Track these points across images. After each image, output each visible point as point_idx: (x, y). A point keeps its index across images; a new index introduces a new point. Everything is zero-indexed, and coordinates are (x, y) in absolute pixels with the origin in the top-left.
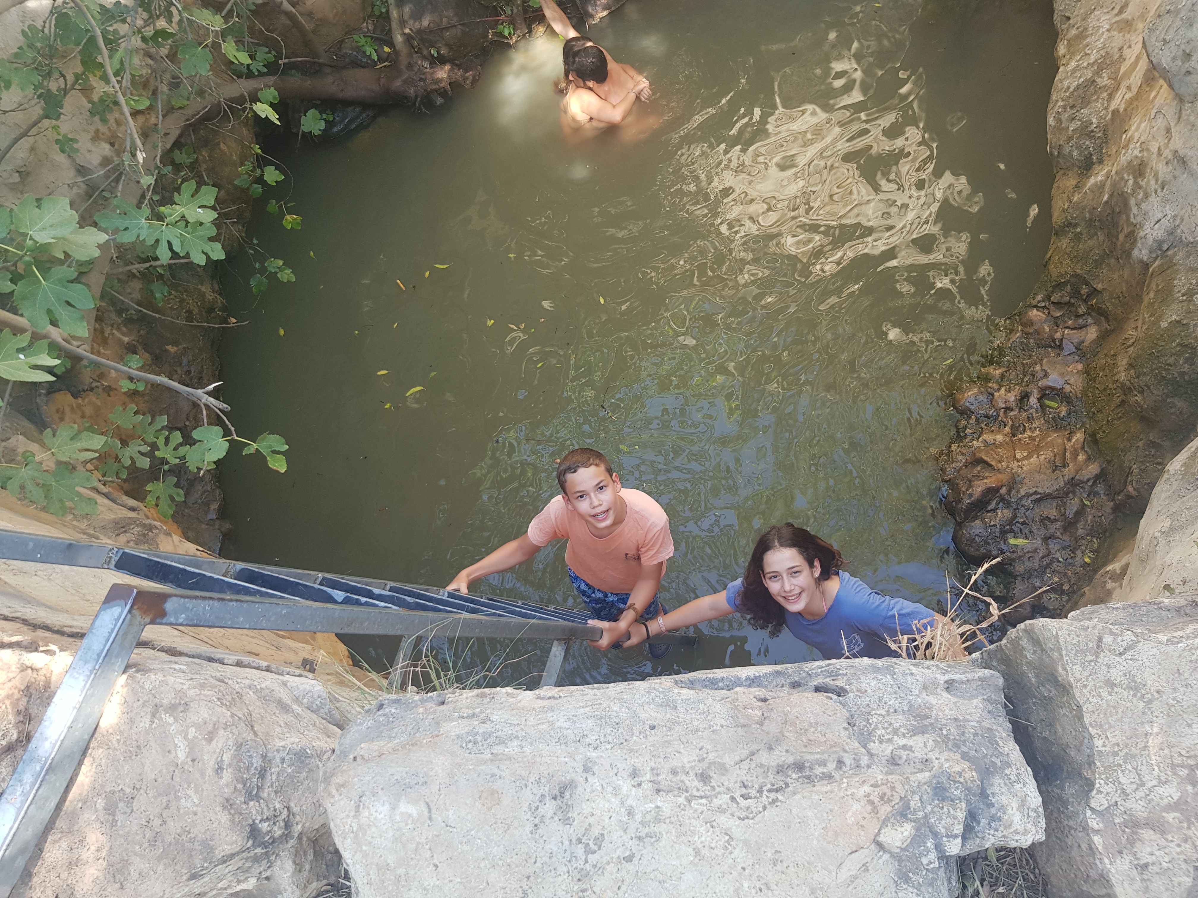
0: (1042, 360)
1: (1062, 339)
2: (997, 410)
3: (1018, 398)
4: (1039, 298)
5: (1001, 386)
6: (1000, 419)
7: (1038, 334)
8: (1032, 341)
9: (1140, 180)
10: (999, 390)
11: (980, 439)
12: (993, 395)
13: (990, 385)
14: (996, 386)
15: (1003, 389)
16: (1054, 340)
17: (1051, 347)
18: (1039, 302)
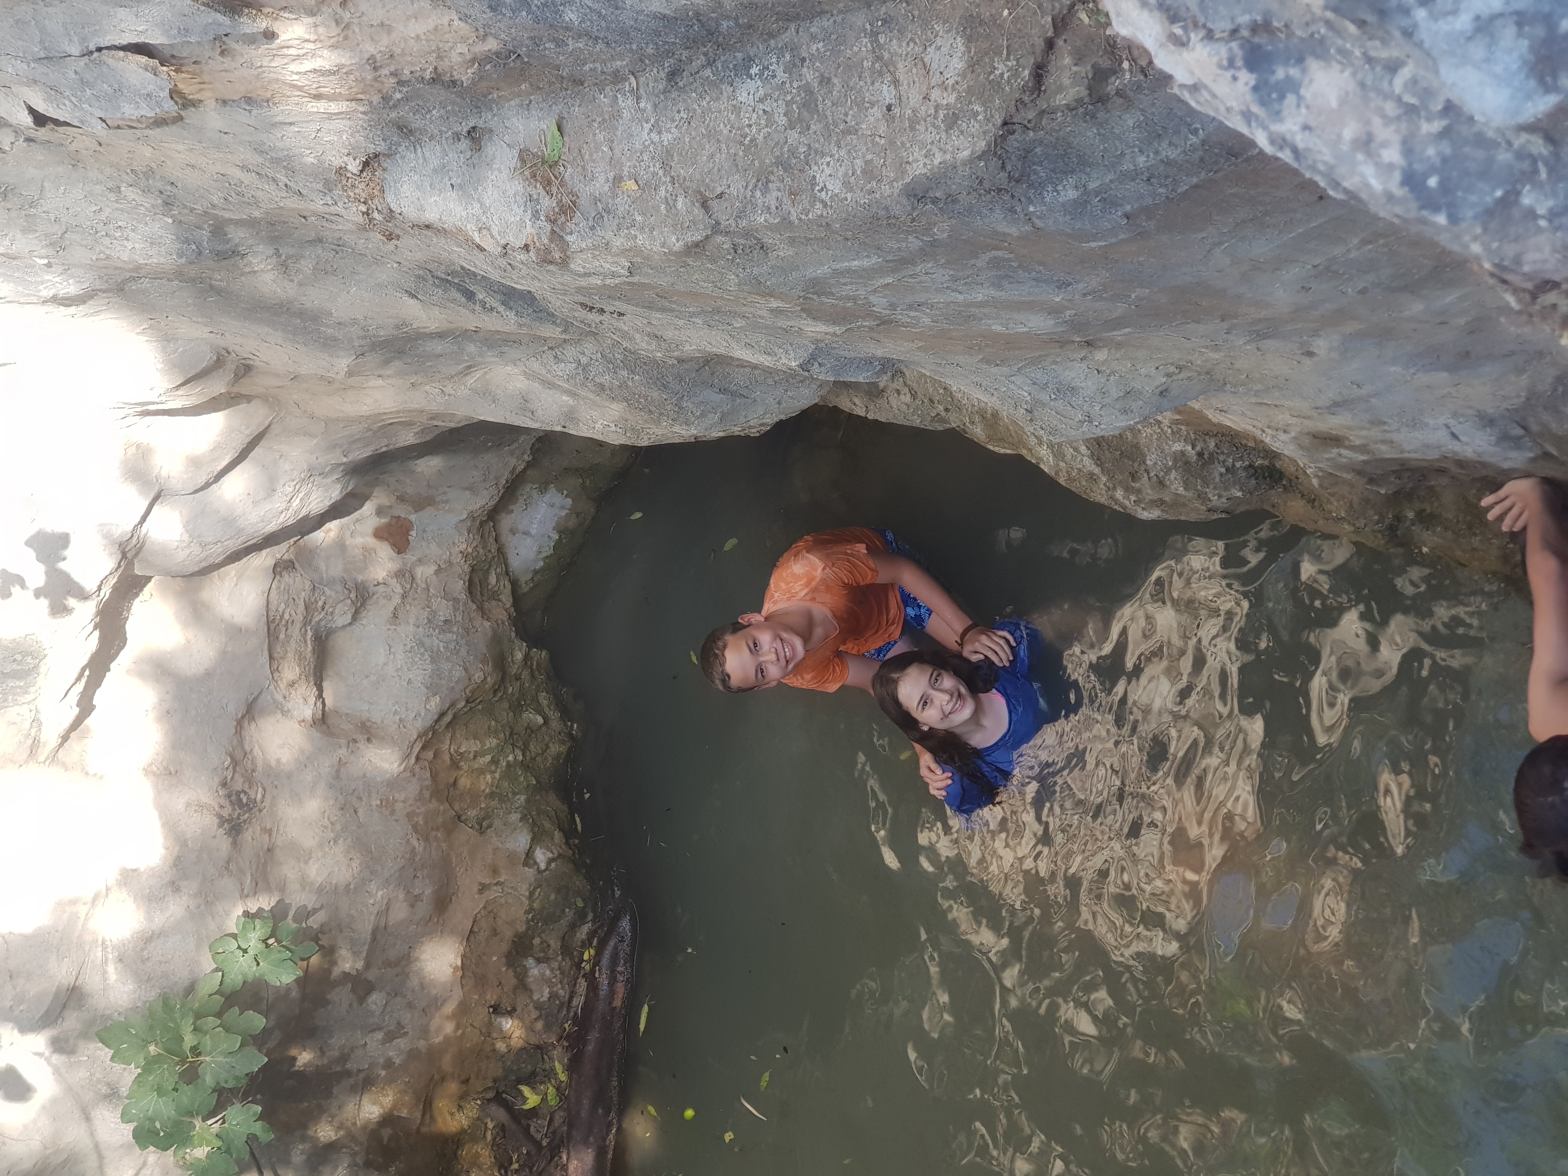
9: (1347, 443)
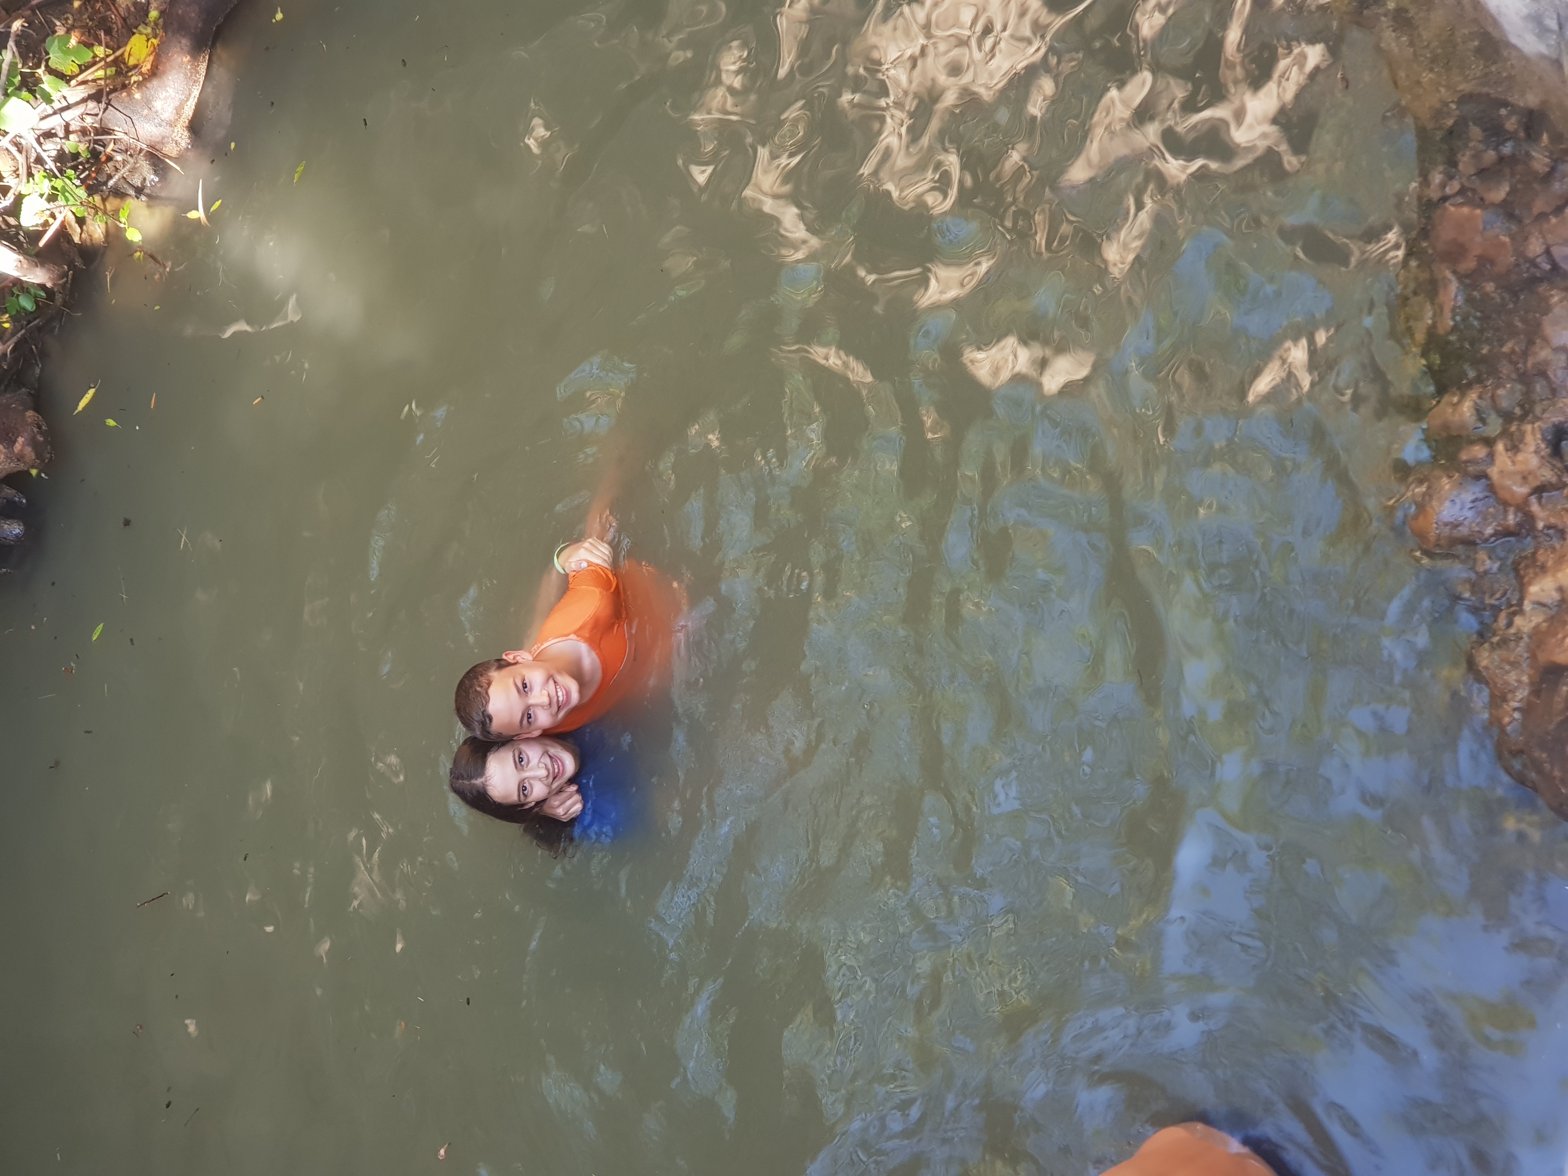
0: (1539, 325)
1: (1548, 252)
2: (1522, 507)
3: (1545, 451)
4: (1437, 178)
5: (1489, 442)
6: (1540, 525)
7: (1492, 263)
8: (1490, 287)
10: (1491, 456)
11: (1527, 606)
12: (1486, 476)
13: (1464, 456)
14: (1479, 451)
15: (1500, 447)
16: (1533, 263)
17: (1541, 280)
18: (1443, 185)
